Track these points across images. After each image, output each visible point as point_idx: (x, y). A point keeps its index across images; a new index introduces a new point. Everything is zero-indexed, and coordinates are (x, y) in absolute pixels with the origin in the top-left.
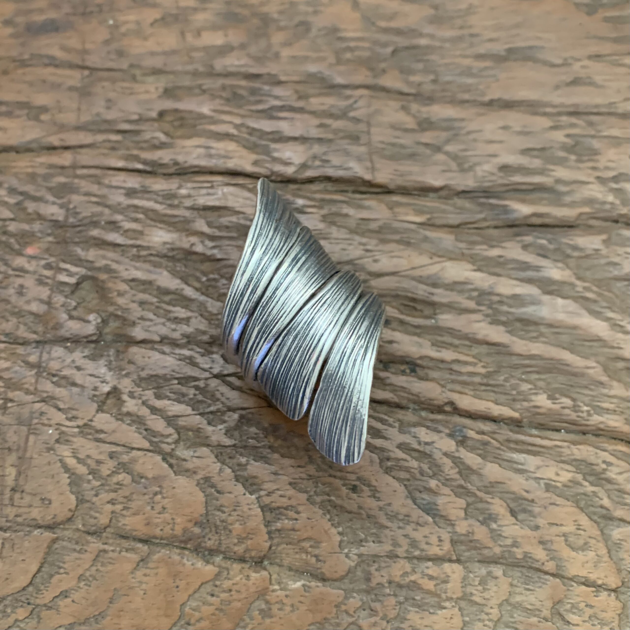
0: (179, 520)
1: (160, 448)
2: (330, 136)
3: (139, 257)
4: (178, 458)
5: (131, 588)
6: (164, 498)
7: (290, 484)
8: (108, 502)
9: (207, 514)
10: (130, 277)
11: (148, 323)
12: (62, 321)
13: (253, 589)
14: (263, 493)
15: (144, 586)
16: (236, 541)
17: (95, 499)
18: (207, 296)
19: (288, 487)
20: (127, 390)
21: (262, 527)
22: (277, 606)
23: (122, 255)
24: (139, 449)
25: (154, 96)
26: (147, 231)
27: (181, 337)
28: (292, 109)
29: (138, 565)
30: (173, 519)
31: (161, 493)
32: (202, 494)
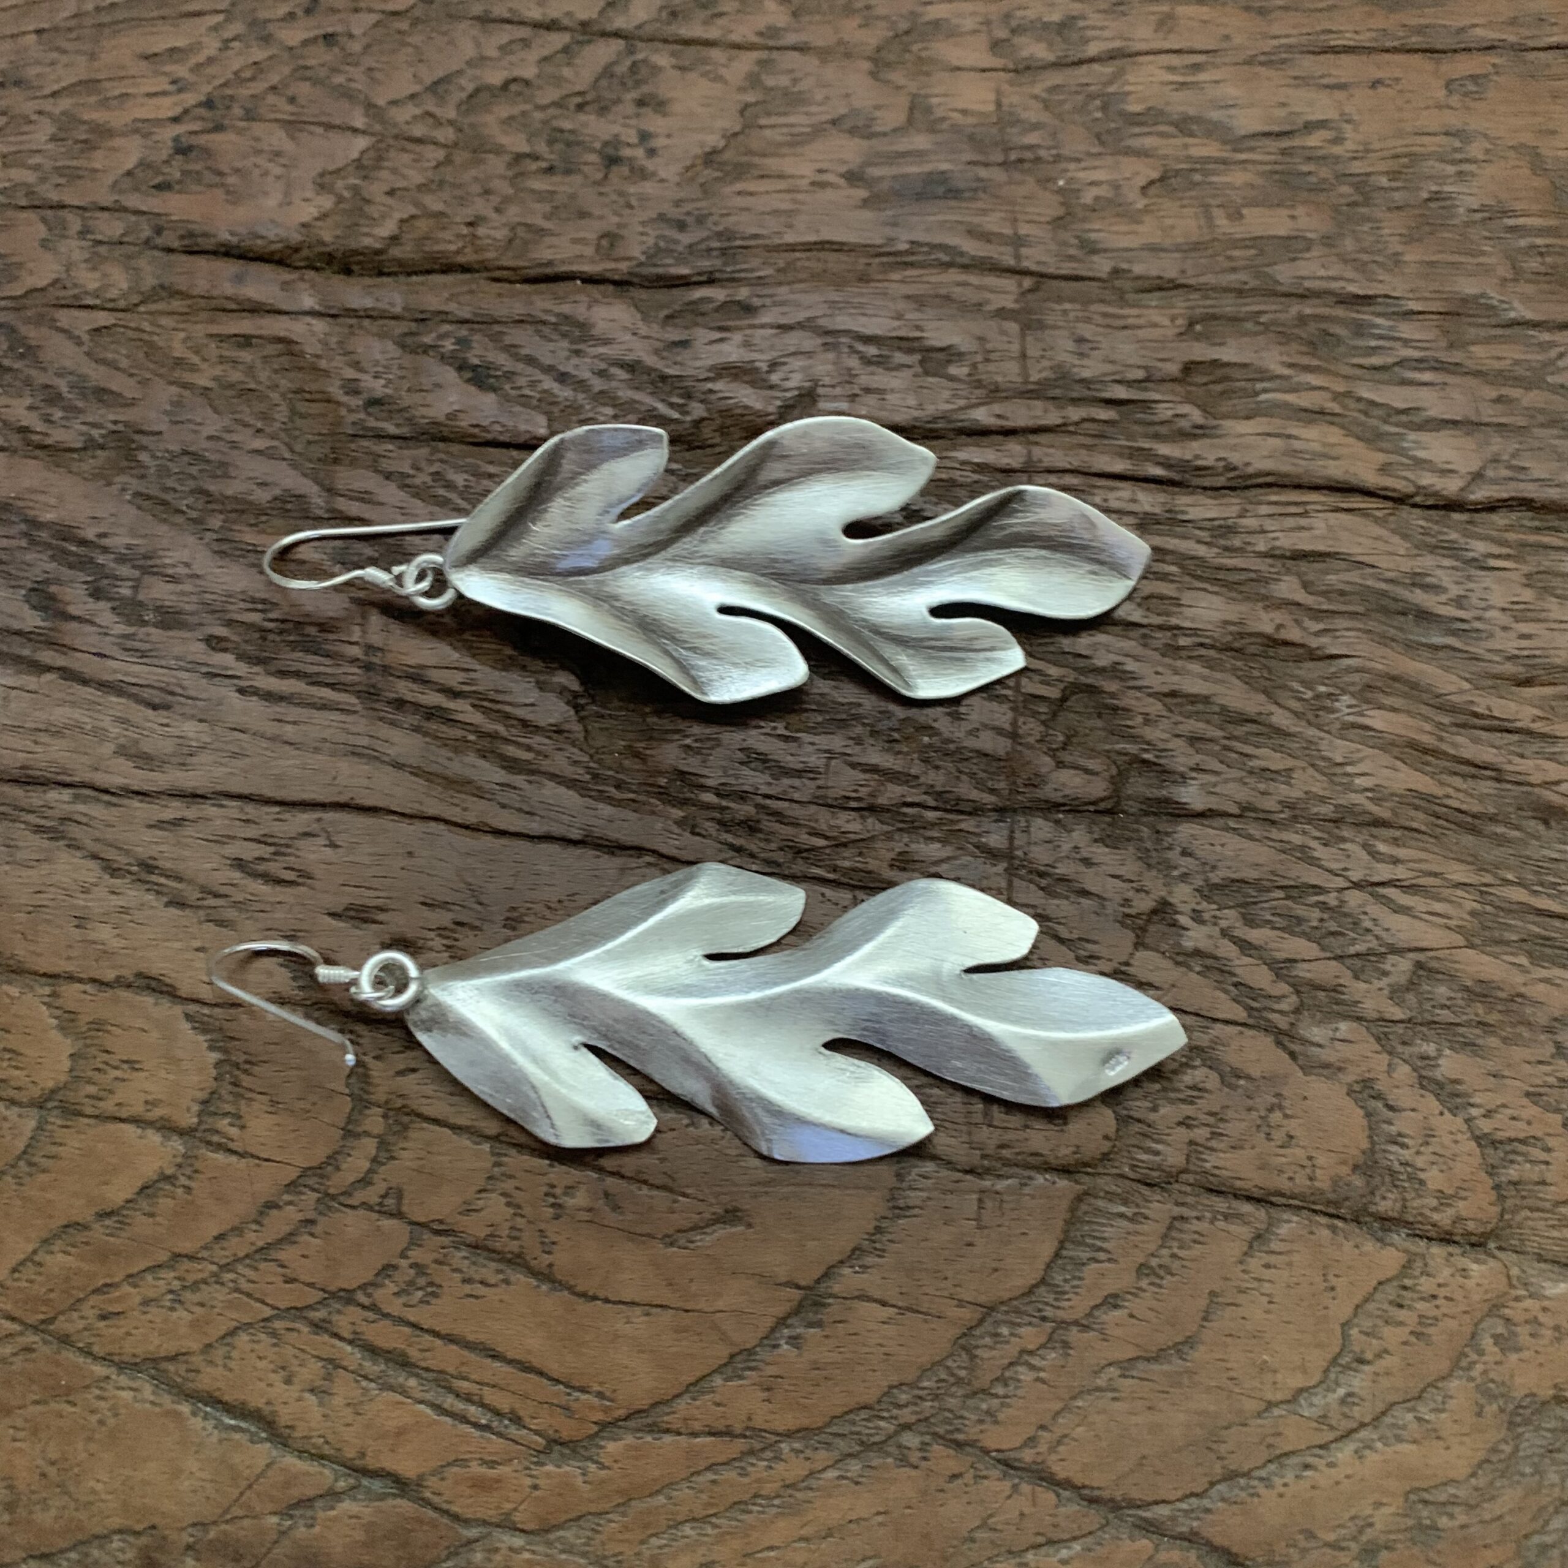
0: (1321, 1160)
1: (1268, 1020)
2: (1521, 421)
3: (1179, 648)
4: (1305, 1042)
5: (1242, 1291)
6: (1286, 1116)
7: (1528, 1094)
8: (1180, 1124)
9: (1372, 1151)
10: (1166, 689)
11: (1213, 779)
12: (1044, 770)
13: (1476, 1297)
14: (1474, 1112)
15: (1267, 1287)
16: (1434, 1203)
17: (1152, 1116)
18: (1319, 728)
19: (1525, 1101)
20: (1186, 908)
21: (1483, 1175)
22: (1527, 1329)
23: (1145, 645)
24: (1227, 1022)
25: (1171, 332)
26: (1187, 597)
27: (1278, 807)
28: (1439, 366)
29: (1251, 1247)
30: (1310, 1158)
31: (1281, 1107)
32: (1361, 1112)
